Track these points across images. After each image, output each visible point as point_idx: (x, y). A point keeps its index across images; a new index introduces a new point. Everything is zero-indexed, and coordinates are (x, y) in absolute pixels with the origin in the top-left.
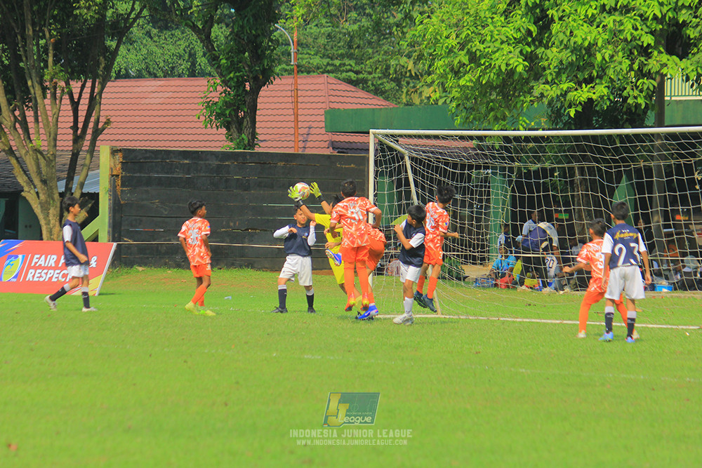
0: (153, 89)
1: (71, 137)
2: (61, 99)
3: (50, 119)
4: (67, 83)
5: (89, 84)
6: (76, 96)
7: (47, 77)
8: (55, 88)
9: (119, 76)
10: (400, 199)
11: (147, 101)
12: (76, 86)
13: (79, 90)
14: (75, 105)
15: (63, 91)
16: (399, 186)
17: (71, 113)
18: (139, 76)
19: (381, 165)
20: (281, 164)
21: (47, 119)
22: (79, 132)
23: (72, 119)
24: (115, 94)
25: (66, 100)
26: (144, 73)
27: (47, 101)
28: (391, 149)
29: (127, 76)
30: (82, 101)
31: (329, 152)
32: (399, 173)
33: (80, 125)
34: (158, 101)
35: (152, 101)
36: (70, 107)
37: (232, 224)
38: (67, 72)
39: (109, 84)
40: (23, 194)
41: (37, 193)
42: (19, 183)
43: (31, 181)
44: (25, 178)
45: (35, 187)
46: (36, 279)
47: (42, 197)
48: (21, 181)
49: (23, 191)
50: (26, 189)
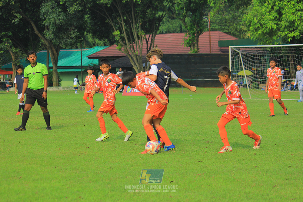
0: (169, 36)
1: (146, 51)
2: (143, 40)
3: (140, 46)
4: (145, 36)
5: (151, 36)
6: (147, 39)
7: (139, 34)
8: (141, 37)
9: (160, 33)
10: (238, 66)
11: (168, 40)
12: (147, 36)
13: (148, 38)
14: (147, 42)
15: (143, 38)
16: (238, 62)
17: (146, 44)
18: (166, 33)
19: (233, 56)
20: (205, 57)
21: (139, 46)
22: (148, 49)
23: (146, 46)
24: (159, 38)
25: (145, 41)
26: (167, 32)
27: (140, 41)
28: (236, 52)
29: (163, 33)
30: (149, 41)
31: (219, 53)
32: (238, 58)
33: (149, 47)
34: (170, 40)
35: (169, 40)
36: (146, 43)
37: (192, 74)
38: (145, 32)
39: (157, 35)
40: (133, 68)
41: (137, 67)
42: (132, 65)
43: (135, 64)
44: (134, 63)
45: (136, 65)
46: (136, 92)
47: (138, 68)
48: (132, 64)
49: (133, 67)
50: (134, 66)
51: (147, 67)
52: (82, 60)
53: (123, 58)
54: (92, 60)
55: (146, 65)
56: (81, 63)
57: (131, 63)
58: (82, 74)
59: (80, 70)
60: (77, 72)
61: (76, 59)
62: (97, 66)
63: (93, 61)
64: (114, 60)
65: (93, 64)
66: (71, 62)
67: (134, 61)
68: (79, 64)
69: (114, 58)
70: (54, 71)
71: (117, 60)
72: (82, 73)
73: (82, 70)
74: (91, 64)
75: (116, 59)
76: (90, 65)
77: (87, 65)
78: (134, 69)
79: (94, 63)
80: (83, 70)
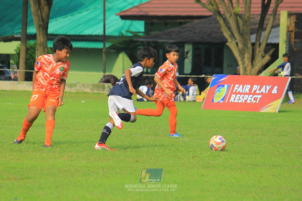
1: (260, 5)
22: (266, 2)
40: (228, 44)
41: (237, 43)
42: (224, 37)
43: (232, 35)
44: (229, 33)
45: (235, 39)
46: (236, 101)
47: (240, 46)
48: (226, 34)
49: (227, 41)
50: (229, 40)
51: (260, 44)
52: (107, 22)
53: (203, 20)
54: (128, 22)
55: (258, 38)
56: (102, 29)
57: (222, 33)
58: (104, 56)
59: (100, 45)
60: (91, 49)
61: (90, 20)
62: (140, 37)
63: (131, 25)
64: (181, 24)
65: (132, 33)
66: (79, 25)
67: (229, 28)
68: (97, 31)
69: (182, 21)
70: (40, 45)
71: (188, 25)
72: (105, 53)
73: (104, 46)
74: (127, 31)
75: (186, 23)
76: (124, 33)
77: (117, 34)
78: (228, 47)
79: (133, 29)
80: (108, 45)
